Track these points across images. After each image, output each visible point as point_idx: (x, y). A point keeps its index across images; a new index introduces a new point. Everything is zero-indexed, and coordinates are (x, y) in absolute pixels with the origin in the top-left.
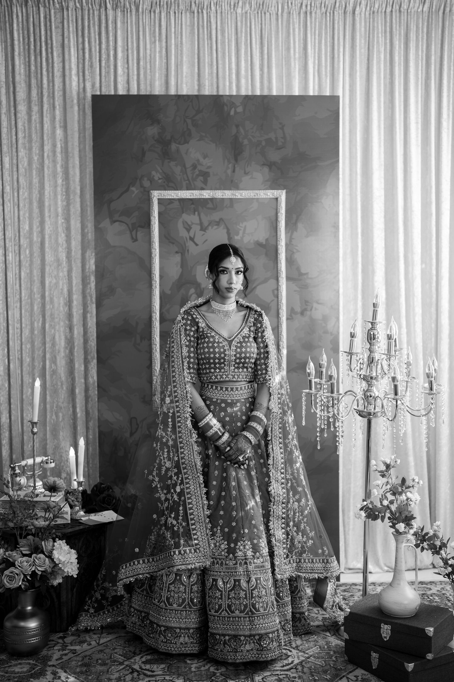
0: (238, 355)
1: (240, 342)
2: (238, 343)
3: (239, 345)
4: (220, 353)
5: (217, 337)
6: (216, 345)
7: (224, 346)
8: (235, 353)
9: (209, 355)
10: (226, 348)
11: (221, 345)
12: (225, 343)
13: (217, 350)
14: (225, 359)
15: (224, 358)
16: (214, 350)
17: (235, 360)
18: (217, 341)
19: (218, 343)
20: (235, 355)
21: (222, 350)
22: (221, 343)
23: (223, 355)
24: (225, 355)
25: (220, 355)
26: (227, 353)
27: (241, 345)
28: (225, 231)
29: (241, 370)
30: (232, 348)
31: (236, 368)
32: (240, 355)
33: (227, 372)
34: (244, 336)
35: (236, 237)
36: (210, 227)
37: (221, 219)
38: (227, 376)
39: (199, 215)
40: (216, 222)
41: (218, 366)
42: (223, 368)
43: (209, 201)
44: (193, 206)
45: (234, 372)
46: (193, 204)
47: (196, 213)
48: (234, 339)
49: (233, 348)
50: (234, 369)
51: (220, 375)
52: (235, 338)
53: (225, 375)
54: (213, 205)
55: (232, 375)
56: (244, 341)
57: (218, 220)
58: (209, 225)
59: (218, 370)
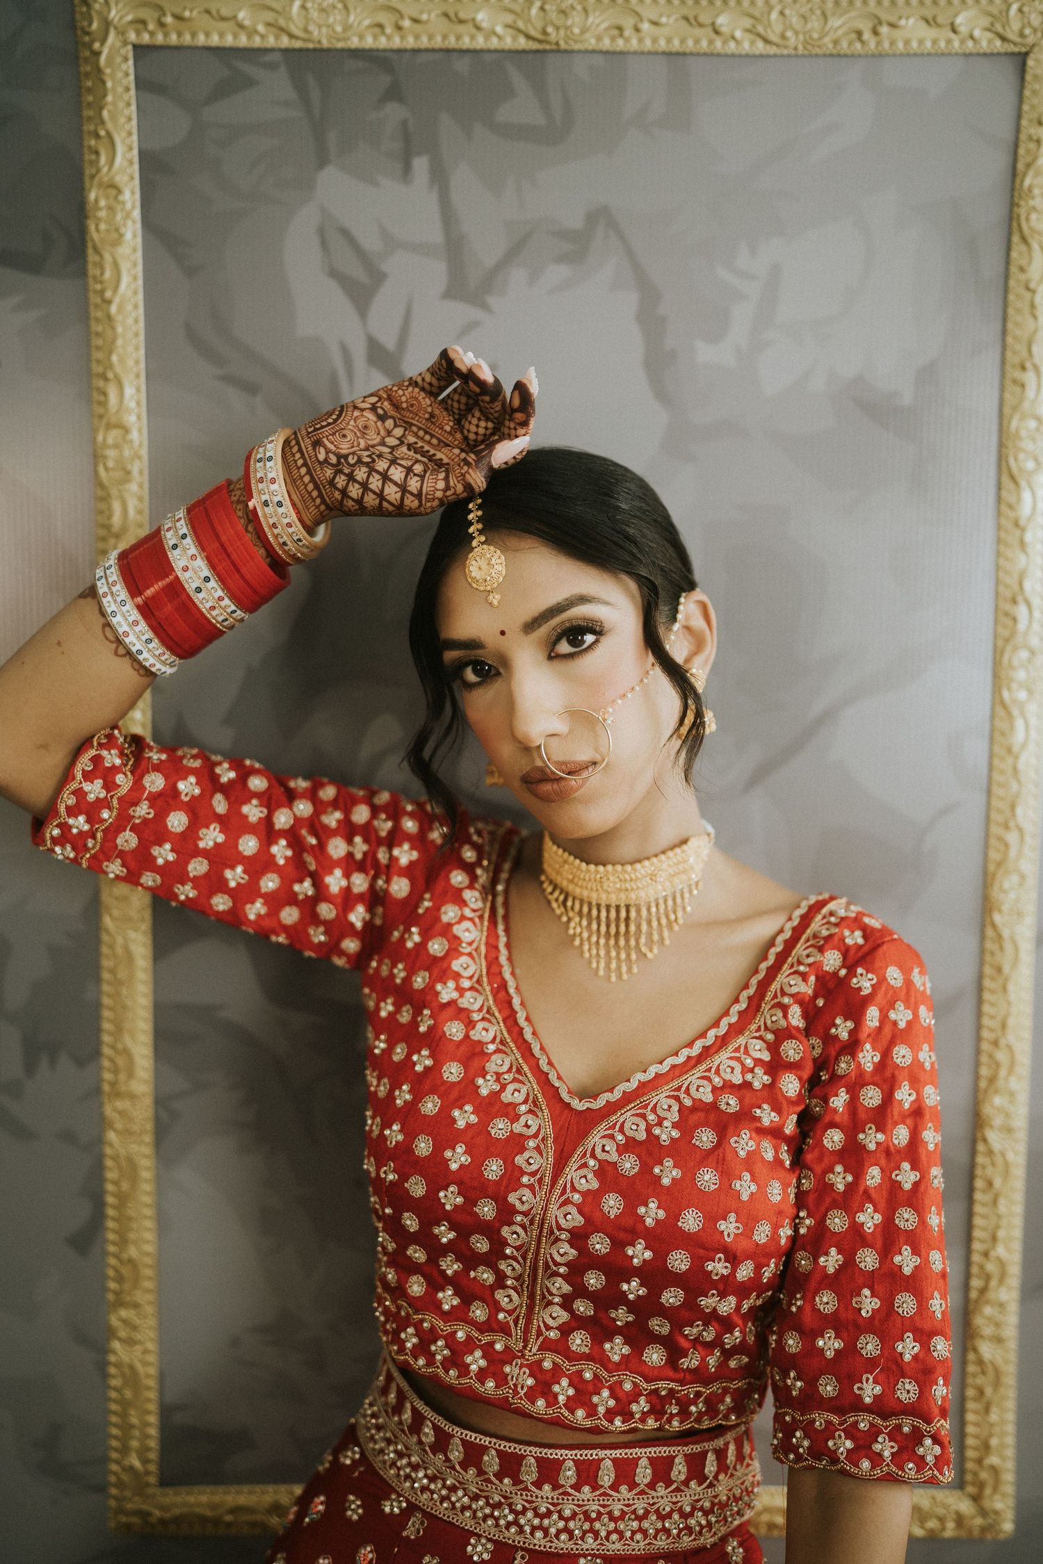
0: (599, 1244)
1: (649, 1150)
2: (630, 1146)
3: (629, 1165)
4: (472, 1186)
5: (497, 1063)
6: (464, 1117)
7: (516, 1143)
8: (576, 1220)
9: (404, 1177)
10: (533, 1160)
11: (500, 1128)
12: (535, 1124)
13: (458, 1158)
14: (498, 1244)
15: (491, 1230)
16: (438, 1149)
17: (575, 1272)
18: (485, 1087)
19: (492, 1107)
20: (578, 1238)
21: (494, 1169)
22: (510, 1112)
23: (487, 1210)
24: (506, 1213)
25: (471, 1202)
26: (521, 1199)
27: (646, 1169)
28: (630, 300)
29: (617, 1349)
30: (571, 1172)
31: (578, 1322)
32: (618, 1245)
33: (504, 1330)
34: (698, 1106)
35: (705, 353)
36: (517, 275)
37: (600, 217)
38: (496, 1363)
39: (439, 177)
40: (563, 234)
41: (450, 1266)
42: (486, 1295)
43: (517, 79)
44: (394, 112)
45: (560, 1347)
46: (394, 94)
47: (421, 164)
48: (612, 1108)
49: (582, 1178)
50: (566, 1330)
51: (450, 1339)
52: (628, 1098)
53: (488, 1350)
54: (546, 106)
55: (535, 1369)
56: (682, 1151)
57: (575, 222)
58: (511, 255)
59: (448, 1299)
